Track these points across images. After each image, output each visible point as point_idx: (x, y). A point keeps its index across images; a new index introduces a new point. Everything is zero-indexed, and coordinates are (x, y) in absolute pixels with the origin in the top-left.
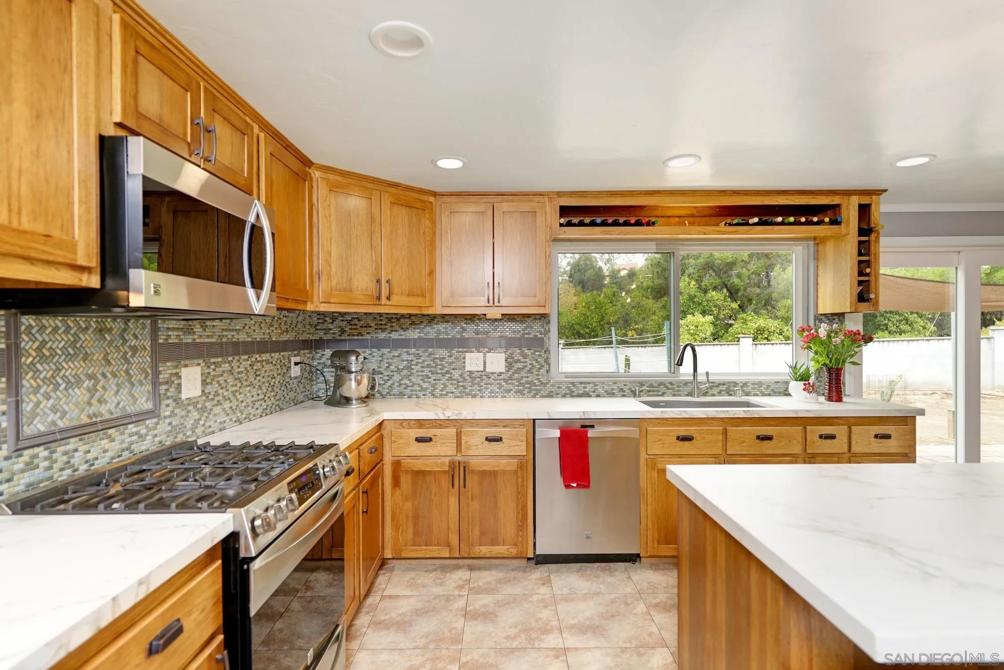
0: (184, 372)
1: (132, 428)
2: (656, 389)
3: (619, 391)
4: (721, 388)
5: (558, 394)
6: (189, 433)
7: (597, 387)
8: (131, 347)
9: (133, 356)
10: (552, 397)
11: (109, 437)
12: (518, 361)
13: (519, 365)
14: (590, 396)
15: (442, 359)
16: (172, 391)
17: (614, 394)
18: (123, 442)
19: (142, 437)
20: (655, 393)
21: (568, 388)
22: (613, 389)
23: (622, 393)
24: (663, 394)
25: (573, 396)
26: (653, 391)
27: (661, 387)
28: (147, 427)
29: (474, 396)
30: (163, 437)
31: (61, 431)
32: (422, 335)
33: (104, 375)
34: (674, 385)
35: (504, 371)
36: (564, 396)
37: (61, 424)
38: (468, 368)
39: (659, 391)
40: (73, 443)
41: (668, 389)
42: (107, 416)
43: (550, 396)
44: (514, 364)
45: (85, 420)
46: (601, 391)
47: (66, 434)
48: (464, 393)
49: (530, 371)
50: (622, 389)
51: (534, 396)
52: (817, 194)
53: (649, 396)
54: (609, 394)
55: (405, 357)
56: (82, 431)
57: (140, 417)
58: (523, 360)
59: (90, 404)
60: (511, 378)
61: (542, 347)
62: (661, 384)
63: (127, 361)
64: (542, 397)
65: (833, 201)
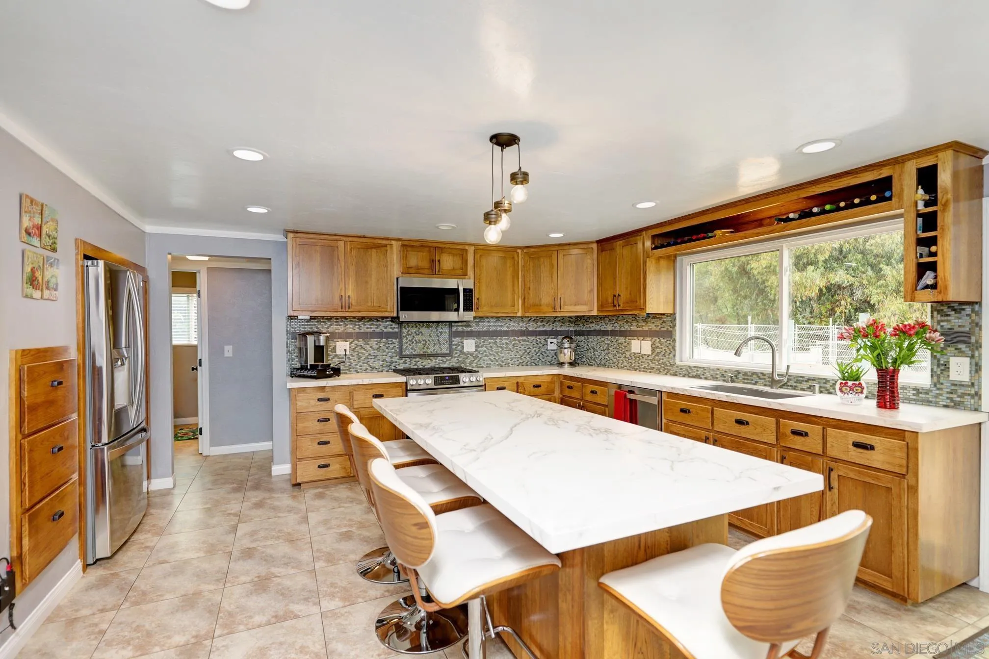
0: (465, 342)
1: (440, 358)
2: (749, 378)
3: (721, 377)
4: (811, 383)
5: (680, 374)
6: (468, 365)
7: (705, 371)
8: (440, 332)
9: (441, 335)
10: (676, 375)
11: (430, 359)
12: (658, 347)
13: (658, 350)
14: (701, 378)
15: (622, 344)
16: (459, 348)
17: (717, 378)
18: (436, 362)
19: (445, 362)
20: (749, 381)
21: (686, 369)
22: (717, 374)
23: (723, 379)
24: (756, 383)
25: (689, 377)
26: (748, 379)
27: (754, 376)
28: (447, 359)
29: (636, 370)
30: (454, 364)
31: (414, 355)
32: (613, 328)
33: (429, 340)
34: (765, 375)
35: (650, 354)
36: (684, 376)
37: (414, 353)
38: (632, 351)
39: (752, 380)
40: (417, 359)
41: (760, 379)
42: (430, 353)
43: (675, 374)
44: (655, 349)
45: (422, 353)
46: (708, 375)
47: (415, 356)
48: (632, 368)
49: (664, 355)
50: (723, 375)
51: (666, 374)
52: (857, 173)
53: (744, 383)
54: (713, 378)
55: (606, 342)
56: (421, 356)
57: (444, 355)
58: (660, 347)
59: (424, 349)
60: (654, 359)
61: (671, 337)
62: (754, 373)
63: (438, 337)
64: (671, 375)
65: (881, 174)
